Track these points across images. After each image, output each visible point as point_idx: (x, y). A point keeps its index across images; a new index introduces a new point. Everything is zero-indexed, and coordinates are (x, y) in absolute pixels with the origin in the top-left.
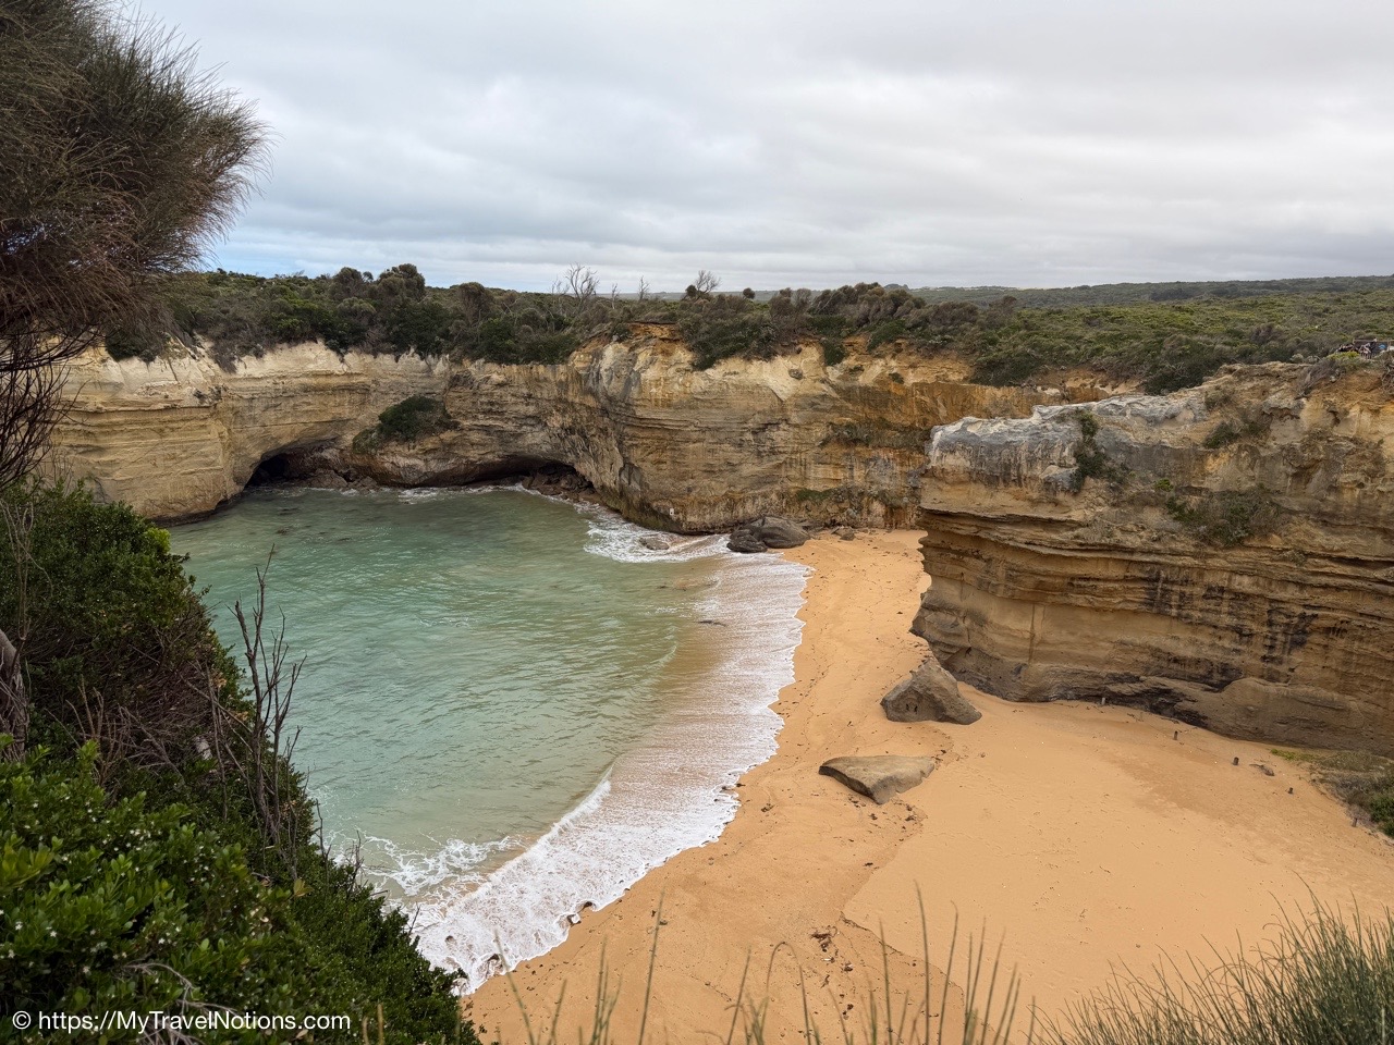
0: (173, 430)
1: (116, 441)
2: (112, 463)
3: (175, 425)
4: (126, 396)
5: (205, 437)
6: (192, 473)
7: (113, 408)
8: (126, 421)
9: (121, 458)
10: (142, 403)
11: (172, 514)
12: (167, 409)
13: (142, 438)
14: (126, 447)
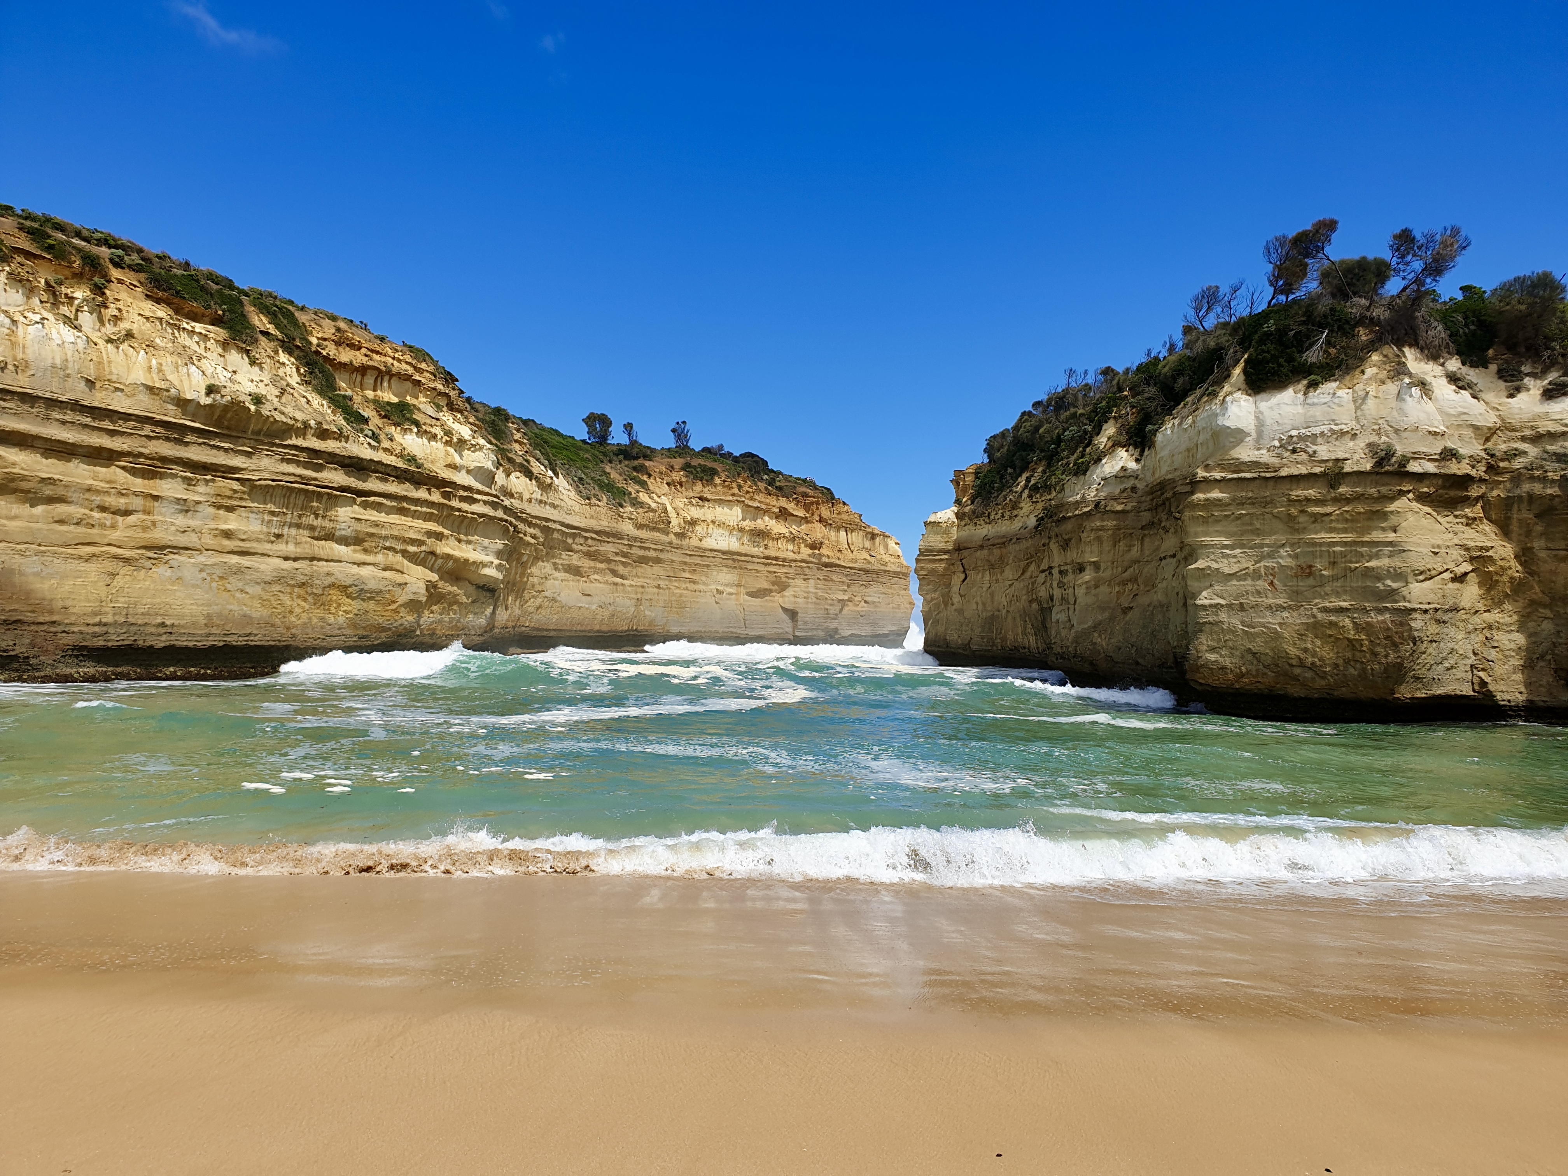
0: (1316, 518)
1: (1214, 536)
2: (1202, 574)
3: (1320, 509)
4: (1245, 453)
6: (1342, 610)
7: (1219, 475)
8: (1233, 499)
11: (1295, 691)
12: (1307, 475)
13: (1257, 532)
14: (1226, 547)
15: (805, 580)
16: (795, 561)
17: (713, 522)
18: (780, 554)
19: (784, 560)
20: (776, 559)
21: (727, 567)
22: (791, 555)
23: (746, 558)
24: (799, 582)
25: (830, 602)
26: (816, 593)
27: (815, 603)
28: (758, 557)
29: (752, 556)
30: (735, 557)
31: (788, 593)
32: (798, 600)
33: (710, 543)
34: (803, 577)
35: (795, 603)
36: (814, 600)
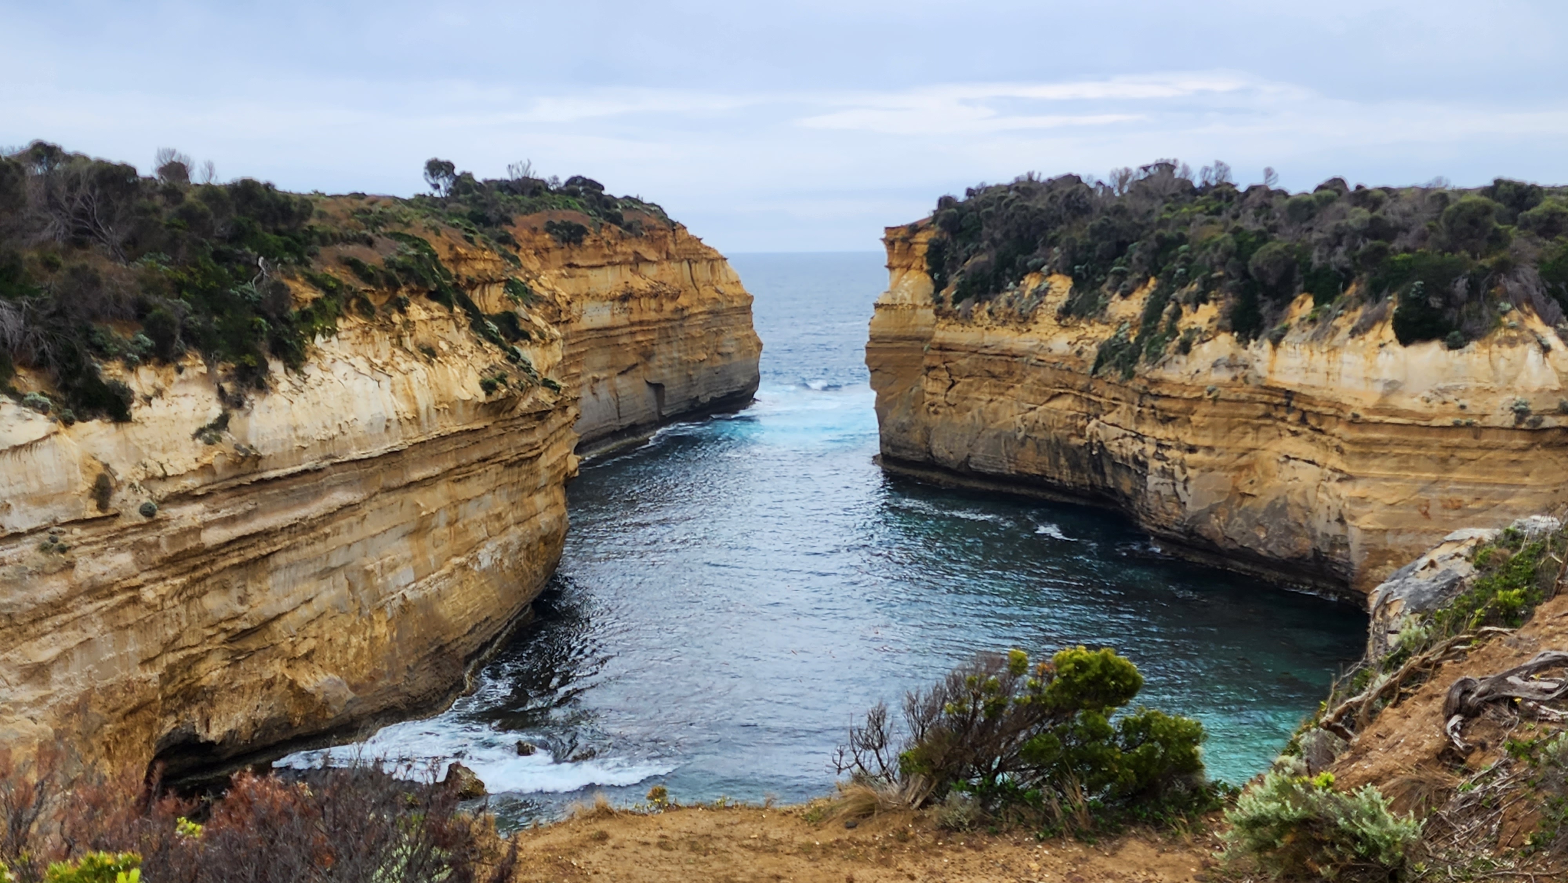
1: (1375, 468)
2: (1362, 500)
3: (1468, 455)
4: (1402, 403)
5: (1517, 480)
7: (1376, 418)
8: (1391, 440)
9: (1376, 495)
10: (1422, 416)
12: (1456, 425)
13: (1413, 469)
14: (1386, 480)
15: (668, 343)
16: (659, 321)
17: (588, 295)
18: (645, 317)
19: (649, 323)
20: (641, 323)
21: (601, 347)
22: (653, 316)
23: (617, 332)
24: (663, 348)
25: (692, 365)
26: (680, 358)
27: (680, 371)
28: (625, 326)
29: (622, 327)
30: (608, 333)
31: (655, 363)
32: (663, 371)
33: (586, 323)
34: (666, 340)
35: (662, 375)
36: (678, 366)
